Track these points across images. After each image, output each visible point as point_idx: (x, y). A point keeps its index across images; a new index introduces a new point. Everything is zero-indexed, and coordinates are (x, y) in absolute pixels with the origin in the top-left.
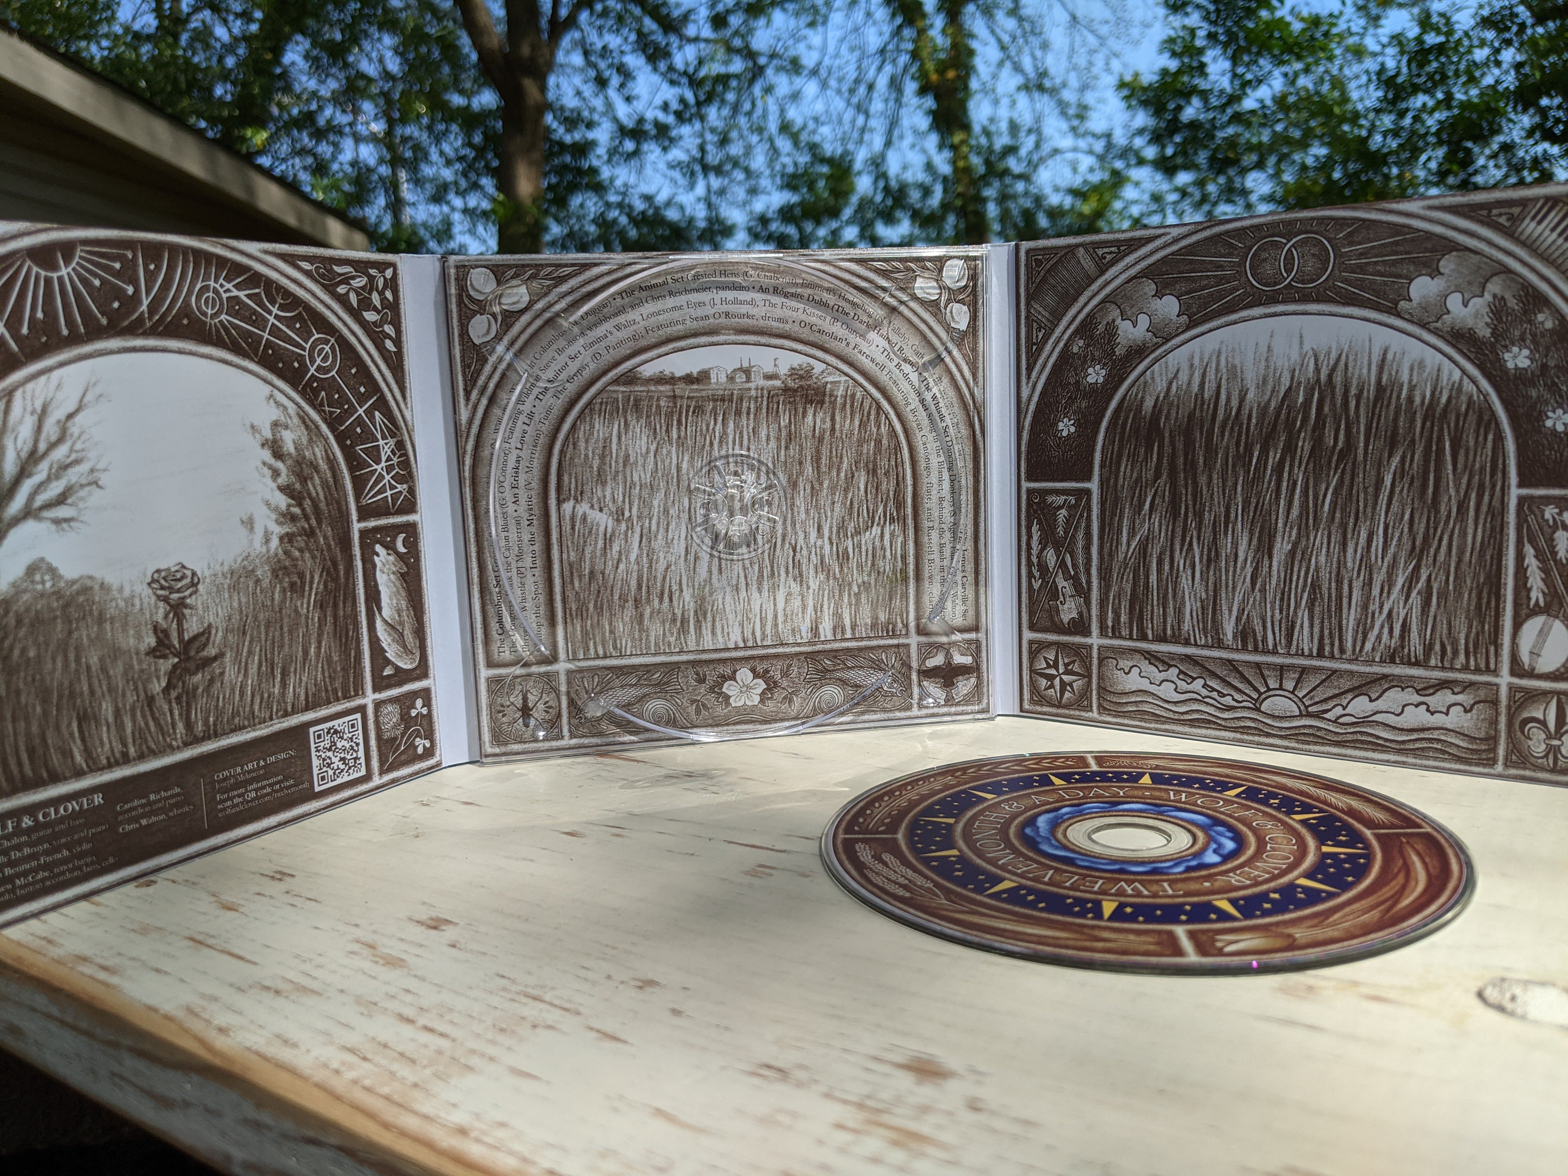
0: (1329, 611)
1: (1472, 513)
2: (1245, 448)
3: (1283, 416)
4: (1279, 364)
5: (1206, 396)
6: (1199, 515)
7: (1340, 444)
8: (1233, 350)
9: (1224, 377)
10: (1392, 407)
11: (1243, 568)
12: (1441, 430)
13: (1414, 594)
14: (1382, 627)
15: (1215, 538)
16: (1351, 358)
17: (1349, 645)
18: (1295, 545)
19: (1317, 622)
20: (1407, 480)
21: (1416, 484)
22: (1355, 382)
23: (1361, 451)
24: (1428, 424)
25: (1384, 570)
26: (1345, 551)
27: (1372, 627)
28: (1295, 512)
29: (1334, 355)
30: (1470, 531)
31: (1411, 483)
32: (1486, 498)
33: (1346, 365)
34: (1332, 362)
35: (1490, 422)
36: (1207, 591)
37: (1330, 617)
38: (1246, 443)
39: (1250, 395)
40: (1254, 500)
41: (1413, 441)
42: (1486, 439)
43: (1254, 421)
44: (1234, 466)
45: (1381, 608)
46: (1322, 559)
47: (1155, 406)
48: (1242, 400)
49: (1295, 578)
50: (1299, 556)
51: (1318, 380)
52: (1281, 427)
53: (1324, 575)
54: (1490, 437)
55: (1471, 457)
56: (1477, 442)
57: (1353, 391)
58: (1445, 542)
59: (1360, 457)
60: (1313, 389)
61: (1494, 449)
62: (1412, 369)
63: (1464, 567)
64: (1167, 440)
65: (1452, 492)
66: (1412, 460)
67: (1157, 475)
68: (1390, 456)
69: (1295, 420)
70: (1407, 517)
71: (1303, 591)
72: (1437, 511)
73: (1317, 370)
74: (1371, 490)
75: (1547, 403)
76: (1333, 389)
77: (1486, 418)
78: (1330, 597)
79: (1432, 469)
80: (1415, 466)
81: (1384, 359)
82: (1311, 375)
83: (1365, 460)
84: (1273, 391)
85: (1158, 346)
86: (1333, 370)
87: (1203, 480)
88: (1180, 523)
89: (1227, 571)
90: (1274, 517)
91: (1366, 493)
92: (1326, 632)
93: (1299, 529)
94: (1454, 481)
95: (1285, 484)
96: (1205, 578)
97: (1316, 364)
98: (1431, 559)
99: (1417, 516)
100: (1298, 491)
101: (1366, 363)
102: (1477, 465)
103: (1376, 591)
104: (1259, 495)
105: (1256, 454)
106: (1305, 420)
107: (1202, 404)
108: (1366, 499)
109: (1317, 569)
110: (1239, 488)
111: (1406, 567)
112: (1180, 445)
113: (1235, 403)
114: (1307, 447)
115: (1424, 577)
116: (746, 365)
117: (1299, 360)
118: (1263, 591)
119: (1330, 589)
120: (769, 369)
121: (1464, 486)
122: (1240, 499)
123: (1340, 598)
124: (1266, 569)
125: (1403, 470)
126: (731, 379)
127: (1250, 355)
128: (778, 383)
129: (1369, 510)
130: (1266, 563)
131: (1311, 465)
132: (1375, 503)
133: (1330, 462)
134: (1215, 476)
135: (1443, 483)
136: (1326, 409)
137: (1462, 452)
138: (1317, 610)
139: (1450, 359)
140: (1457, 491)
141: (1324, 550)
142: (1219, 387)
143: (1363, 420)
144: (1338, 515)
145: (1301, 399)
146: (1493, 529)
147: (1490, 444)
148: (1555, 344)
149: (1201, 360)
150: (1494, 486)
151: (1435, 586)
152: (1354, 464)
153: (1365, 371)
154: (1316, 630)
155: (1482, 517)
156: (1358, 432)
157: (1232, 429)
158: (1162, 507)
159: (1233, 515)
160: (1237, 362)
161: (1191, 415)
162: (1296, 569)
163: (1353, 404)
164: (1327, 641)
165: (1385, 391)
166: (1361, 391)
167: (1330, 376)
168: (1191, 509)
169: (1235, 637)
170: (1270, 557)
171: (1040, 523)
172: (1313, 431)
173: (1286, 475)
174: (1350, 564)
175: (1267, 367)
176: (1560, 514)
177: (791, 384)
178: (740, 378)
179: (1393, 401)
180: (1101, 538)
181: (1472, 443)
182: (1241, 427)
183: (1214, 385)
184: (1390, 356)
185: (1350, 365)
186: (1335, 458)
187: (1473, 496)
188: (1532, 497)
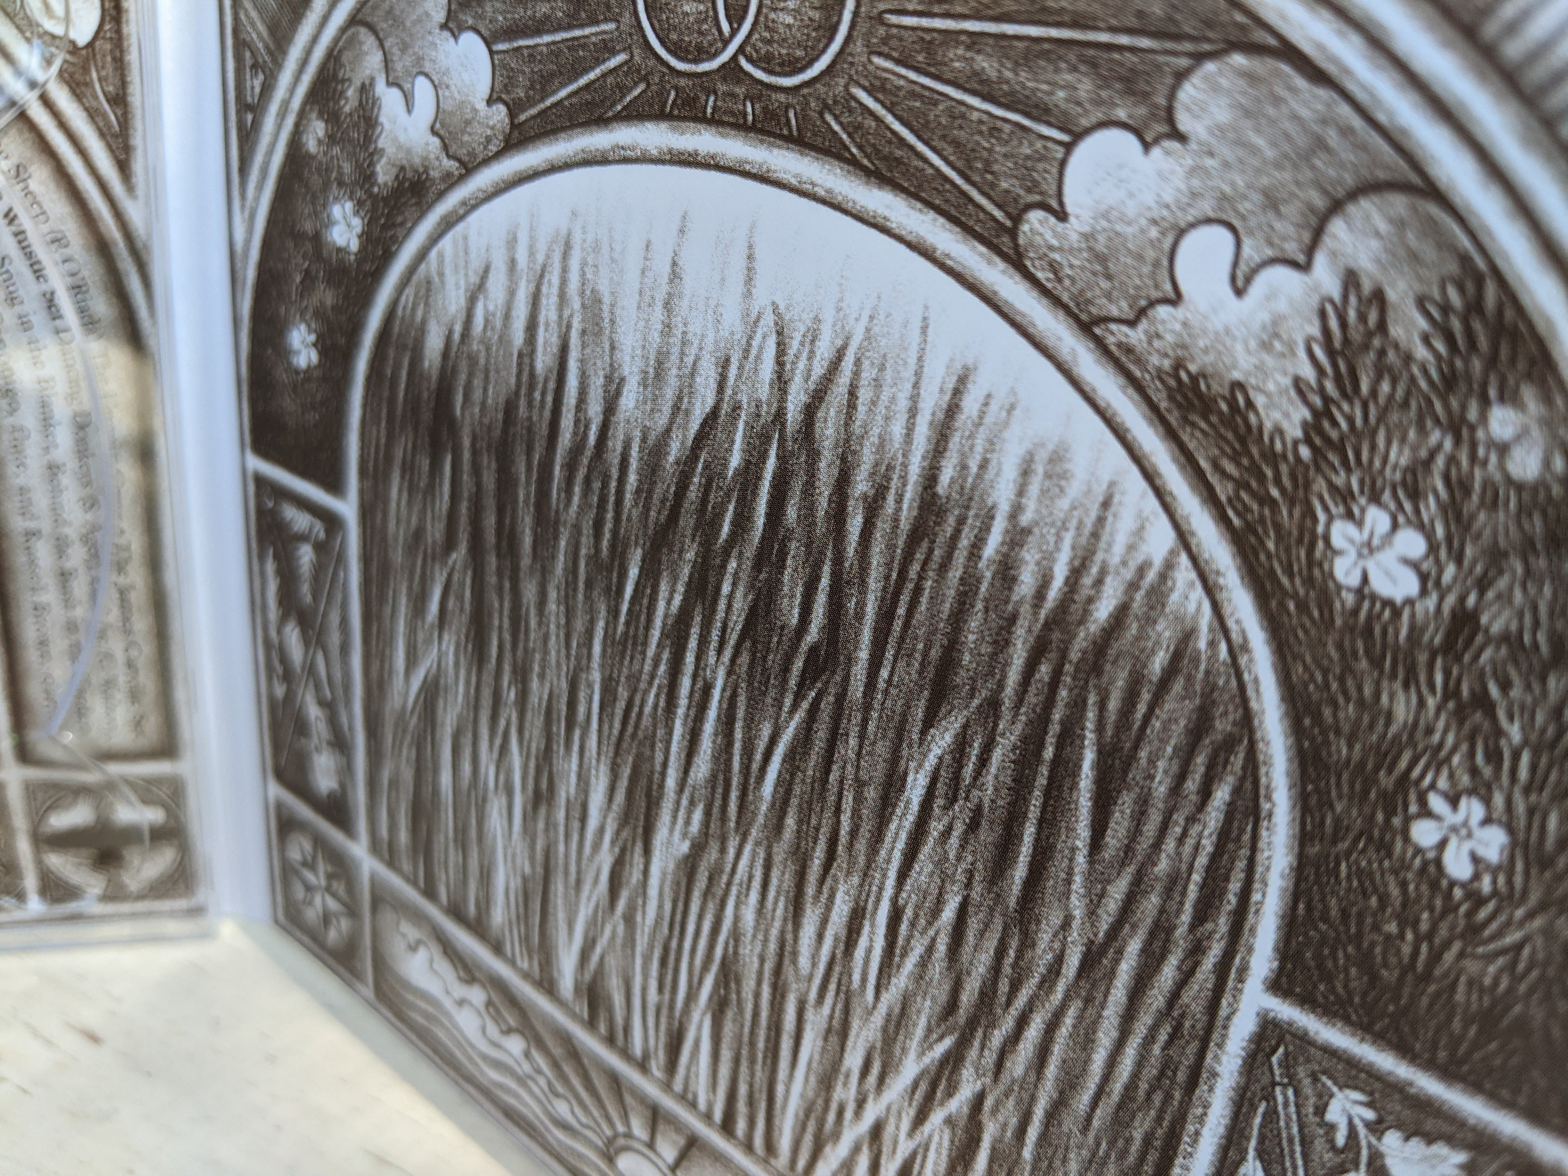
0: (752, 1044)
1: (1118, 993)
2: (613, 546)
3: (693, 493)
4: (695, 328)
5: (539, 366)
6: (521, 675)
7: (813, 634)
8: (596, 248)
9: (576, 325)
10: (955, 574)
11: (597, 846)
12: (1078, 706)
13: (937, 1117)
14: (856, 1149)
15: (548, 749)
16: (868, 374)
17: (785, 1143)
18: (698, 848)
19: (726, 1055)
20: (961, 810)
21: (987, 835)
22: (867, 457)
23: (859, 671)
24: (1044, 670)
25: (878, 1019)
26: (797, 925)
27: (836, 1135)
28: (702, 768)
29: (825, 350)
30: (1105, 1038)
31: (973, 826)
32: (1168, 973)
33: (852, 394)
34: (818, 370)
35: (1228, 745)
36: (532, 859)
37: (752, 1061)
38: (615, 532)
39: (628, 401)
40: (623, 694)
41: (993, 705)
42: (1206, 793)
43: (632, 478)
44: (589, 585)
45: (861, 1104)
46: (749, 915)
47: (445, 355)
48: (610, 409)
49: (691, 928)
50: (701, 882)
51: (780, 415)
52: (687, 522)
53: (749, 953)
54: (1222, 795)
55: (1150, 829)
56: (1176, 790)
57: (861, 486)
58: (1033, 1032)
59: (857, 690)
60: (766, 439)
61: (1224, 836)
62: (1026, 473)
63: (1069, 1123)
64: (466, 455)
65: (1077, 906)
66: (983, 761)
67: (450, 544)
68: (929, 722)
69: (718, 517)
70: (948, 914)
71: (705, 968)
72: (1027, 942)
73: (781, 382)
74: (871, 794)
76: (814, 455)
77: (1222, 726)
78: (756, 1014)
79: (1034, 812)
80: (989, 780)
81: (952, 410)
82: (764, 392)
83: (867, 707)
84: (676, 409)
85: (452, 182)
86: (818, 397)
87: (529, 591)
88: (488, 678)
89: (567, 836)
90: (659, 757)
91: (859, 799)
92: (743, 1089)
93: (708, 813)
94: (1090, 878)
95: (686, 683)
96: (529, 831)
97: (780, 363)
98: (990, 1058)
99: (973, 925)
100: (712, 714)
101: (903, 404)
102: (1163, 866)
103: (853, 1060)
104: (634, 680)
105: (633, 572)
106: (742, 522)
107: (532, 387)
108: (856, 814)
109: (736, 935)
110: (597, 649)
111: (927, 1044)
112: (489, 480)
113: (595, 409)
114: (740, 604)
115: (966, 1092)
117: (739, 335)
118: (629, 919)
119: (757, 995)
121: (1112, 905)
122: (596, 676)
123: (776, 1027)
124: (636, 876)
125: (957, 777)
127: (632, 279)
129: (861, 846)
130: (638, 859)
131: (744, 659)
132: (878, 837)
133: (786, 669)
134: (553, 594)
135: (1057, 868)
136: (791, 513)
137: (1125, 805)
138: (728, 1029)
140: (1092, 913)
141: (754, 897)
142: (564, 349)
143: (874, 584)
144: (790, 822)
145: (735, 460)
146: (1167, 1066)
147: (1213, 817)
149: (532, 254)
150: (1196, 951)
151: (990, 1132)
152: (841, 697)
153: (897, 429)
154: (724, 1071)
155: (1140, 1028)
156: (860, 615)
157: (587, 481)
158: (460, 622)
159: (582, 709)
160: (604, 289)
161: (510, 408)
162: (694, 908)
163: (855, 524)
164: (742, 1107)
165: (941, 514)
166: (881, 491)
167: (810, 412)
168: (508, 655)
169: (577, 989)
170: (647, 852)
171: (276, 557)
172: (757, 566)
173: (690, 658)
174: (804, 961)
175: (667, 328)
179: (960, 557)
181: (1161, 788)
182: (605, 486)
183: (555, 340)
184: (970, 405)
185: (864, 395)
186: (798, 664)
187: (1134, 947)
188: (1303, 1039)
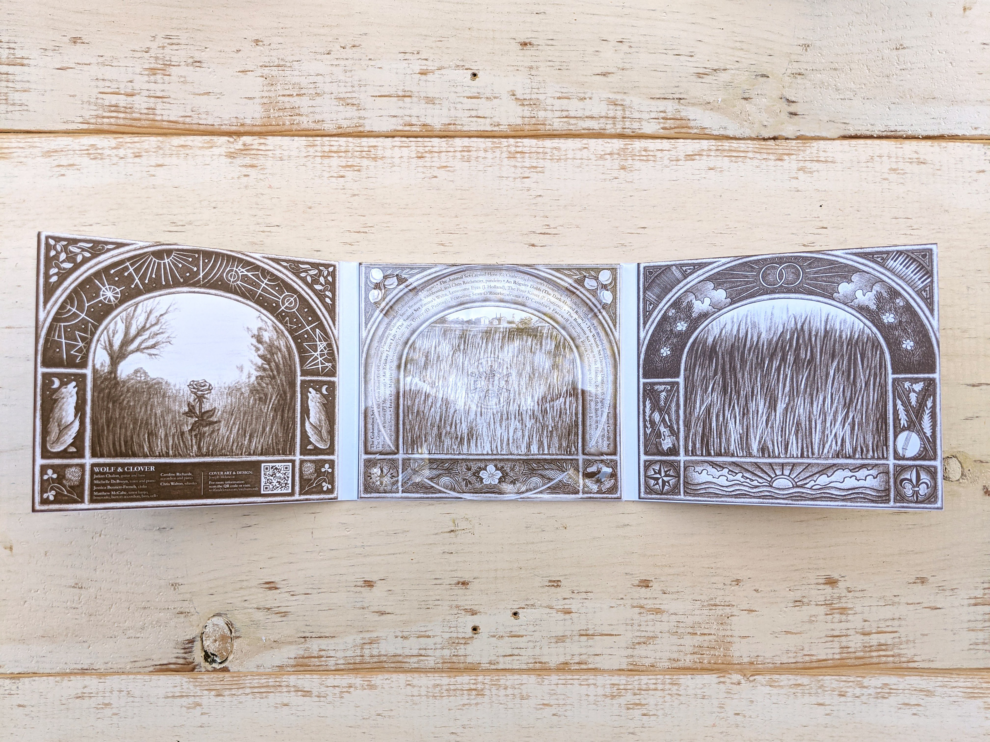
0: (806, 435)
1: (872, 386)
2: (761, 360)
3: (780, 345)
4: (777, 321)
5: (741, 336)
6: (738, 393)
7: (808, 357)
8: (754, 315)
9: (750, 327)
10: (832, 340)
11: (762, 417)
12: (856, 350)
13: (847, 425)
14: (832, 441)
15: (746, 403)
16: (812, 318)
17: (816, 451)
18: (788, 405)
19: (800, 441)
20: (840, 372)
21: (845, 374)
22: (814, 329)
23: (818, 360)
24: (849, 347)
25: (832, 414)
26: (812, 407)
27: (827, 441)
28: (787, 389)
29: (803, 317)
30: (871, 395)
31: (843, 374)
32: (878, 379)
33: (810, 322)
34: (803, 320)
35: (877, 346)
36: (743, 429)
37: (806, 438)
38: (762, 358)
39: (763, 336)
40: (766, 384)
41: (843, 355)
42: (876, 353)
43: (765, 347)
44: (756, 368)
45: (831, 432)
46: (801, 411)
47: (713, 341)
48: (759, 338)
49: (788, 420)
50: (790, 410)
51: (796, 328)
52: (778, 350)
53: (803, 418)
54: (878, 352)
55: (870, 361)
56: (872, 355)
57: (813, 333)
58: (860, 400)
59: (818, 363)
60: (794, 332)
61: (880, 357)
62: (841, 323)
63: (869, 411)
64: (720, 357)
65: (862, 377)
66: (843, 363)
67: (716, 374)
68: (832, 362)
69: (785, 347)
70: (841, 389)
71: (792, 426)
72: (856, 386)
73: (796, 323)
74: (824, 378)
75: (903, 337)
76: (804, 332)
77: (876, 344)
78: (806, 428)
79: (852, 367)
80: (844, 366)
81: (827, 319)
82: (793, 326)
83: (820, 364)
84: (774, 333)
85: (715, 313)
86: (803, 323)
87: (739, 376)
88: (728, 396)
89: (753, 419)
90: (776, 392)
91: (821, 379)
92: (805, 446)
93: (790, 397)
94: (863, 372)
95: (781, 376)
96: (742, 423)
97: (795, 321)
98: (854, 408)
99: (846, 389)
100: (788, 379)
101: (819, 320)
102: (873, 365)
103: (828, 424)
104: (769, 381)
105: (767, 362)
106: (791, 346)
107: (739, 340)
108: (821, 382)
109: (799, 416)
110: (759, 379)
111: (842, 413)
112: (727, 359)
113: (755, 339)
114: (792, 359)
115: (851, 417)
116: (498, 316)
117: (787, 319)
118: (772, 427)
119: (805, 425)
120: (510, 319)
121: (867, 374)
122: (759, 384)
123: (811, 428)
124: (773, 417)
125: (839, 368)
126: (491, 323)
127: (763, 317)
128: (514, 326)
129: (823, 387)
130: (773, 414)
131: (794, 367)
132: (826, 384)
133: (803, 365)
134: (746, 374)
135: (858, 373)
136: (801, 341)
137: (866, 359)
138: (800, 435)
139: (858, 318)
140: (865, 377)
141: (802, 407)
142: (747, 332)
143: (818, 346)
144: (808, 390)
145: (788, 337)
146: (882, 393)
147: (878, 356)
148: (904, 312)
149: (738, 319)
150: (881, 374)
151: (857, 420)
152: (815, 366)
153: (819, 324)
154: (800, 445)
155: (877, 388)
156: (817, 351)
157: (754, 351)
158: (718, 389)
159: (755, 392)
160: (756, 320)
161: (733, 346)
162: (788, 416)
163: (813, 339)
164: (805, 450)
165: (828, 333)
166: (817, 333)
167: (802, 326)
168: (734, 390)
169: (758, 451)
170: (775, 411)
171: (650, 399)
172: (795, 351)
173: (782, 372)
174: (815, 413)
175: (771, 322)
176: (912, 385)
177: (521, 326)
178: (496, 322)
179: (833, 337)
180: (685, 405)
181: (870, 355)
182: (759, 350)
183: (744, 331)
184: (830, 318)
185: (812, 321)
186: (806, 363)
187: (872, 379)
188: (898, 378)
